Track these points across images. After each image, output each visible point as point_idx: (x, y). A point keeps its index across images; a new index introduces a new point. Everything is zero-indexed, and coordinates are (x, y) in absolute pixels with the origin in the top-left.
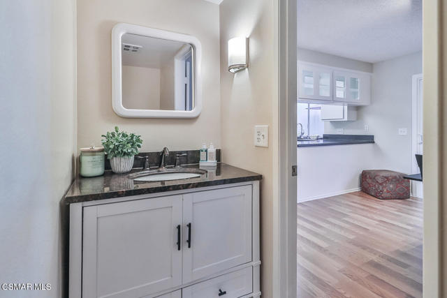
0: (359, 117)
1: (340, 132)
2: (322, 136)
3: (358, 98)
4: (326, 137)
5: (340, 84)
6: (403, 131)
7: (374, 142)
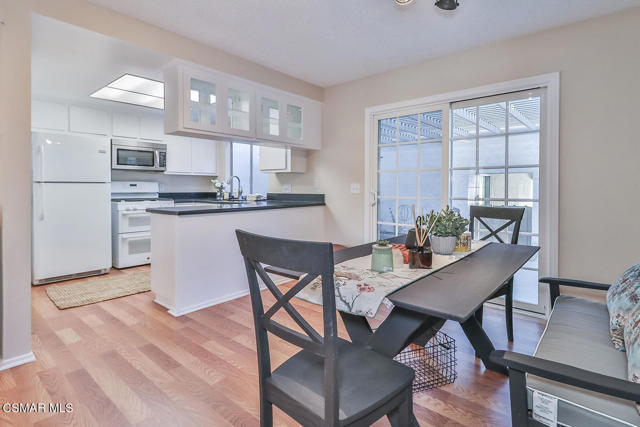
0: (309, 168)
1: (287, 189)
2: (265, 197)
3: (302, 139)
4: (271, 198)
5: (274, 114)
6: (355, 188)
7: (324, 204)
